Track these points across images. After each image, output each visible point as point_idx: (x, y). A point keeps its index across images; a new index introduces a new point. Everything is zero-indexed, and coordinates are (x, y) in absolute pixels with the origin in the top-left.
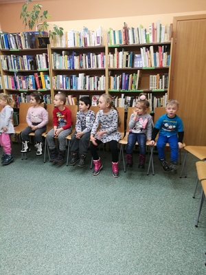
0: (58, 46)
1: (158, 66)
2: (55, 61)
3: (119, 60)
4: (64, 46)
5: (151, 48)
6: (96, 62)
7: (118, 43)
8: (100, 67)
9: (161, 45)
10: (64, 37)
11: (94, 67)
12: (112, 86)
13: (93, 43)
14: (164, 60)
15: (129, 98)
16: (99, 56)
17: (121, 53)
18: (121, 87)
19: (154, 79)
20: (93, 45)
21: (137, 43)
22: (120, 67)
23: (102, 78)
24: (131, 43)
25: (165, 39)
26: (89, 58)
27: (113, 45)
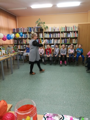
0: (46, 31)
1: (75, 37)
2: (45, 35)
3: (64, 35)
4: (48, 31)
5: (73, 32)
6: (58, 35)
7: (64, 31)
8: (59, 37)
9: (76, 31)
10: (48, 29)
11: (57, 37)
12: (62, 42)
13: (56, 30)
14: (76, 35)
15: (67, 45)
16: (58, 34)
17: (65, 33)
18: (64, 42)
19: (74, 40)
20: (57, 31)
21: (69, 31)
22: (64, 37)
23: (59, 40)
25: (77, 30)
26: (55, 34)
27: (62, 31)
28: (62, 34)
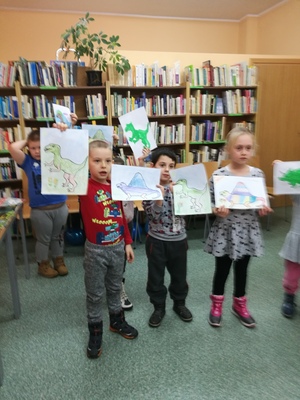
0: (121, 84)
1: (245, 112)
2: (116, 105)
5: (238, 91)
12: (194, 137)
14: (250, 106)
21: (222, 85)
24: (216, 84)
27: (195, 86)
28: (194, 99)
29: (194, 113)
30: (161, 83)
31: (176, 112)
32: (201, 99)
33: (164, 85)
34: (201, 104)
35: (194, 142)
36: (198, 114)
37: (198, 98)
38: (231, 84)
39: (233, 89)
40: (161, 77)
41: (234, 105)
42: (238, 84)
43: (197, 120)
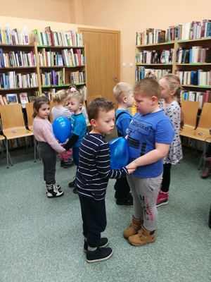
5: (71, 50)
6: (27, 60)
7: (46, 44)
8: (31, 66)
9: (79, 48)
11: (25, 65)
12: (44, 82)
14: (81, 60)
16: (29, 54)
17: (49, 53)
18: (52, 83)
20: (22, 44)
21: (60, 45)
22: (49, 65)
23: (34, 75)
24: (56, 45)
26: (19, 56)
27: (41, 45)
28: (41, 55)
29: (42, 65)
30: (14, 42)
31: (29, 65)
32: (46, 55)
33: (17, 43)
34: (47, 58)
35: (44, 86)
36: (46, 66)
37: (44, 54)
38: (66, 45)
39: (69, 49)
40: (13, 37)
41: (70, 60)
42: (71, 45)
43: (45, 70)
